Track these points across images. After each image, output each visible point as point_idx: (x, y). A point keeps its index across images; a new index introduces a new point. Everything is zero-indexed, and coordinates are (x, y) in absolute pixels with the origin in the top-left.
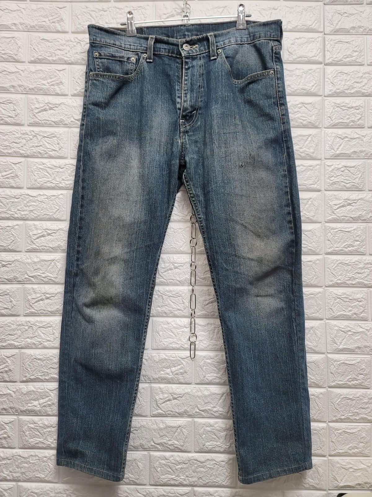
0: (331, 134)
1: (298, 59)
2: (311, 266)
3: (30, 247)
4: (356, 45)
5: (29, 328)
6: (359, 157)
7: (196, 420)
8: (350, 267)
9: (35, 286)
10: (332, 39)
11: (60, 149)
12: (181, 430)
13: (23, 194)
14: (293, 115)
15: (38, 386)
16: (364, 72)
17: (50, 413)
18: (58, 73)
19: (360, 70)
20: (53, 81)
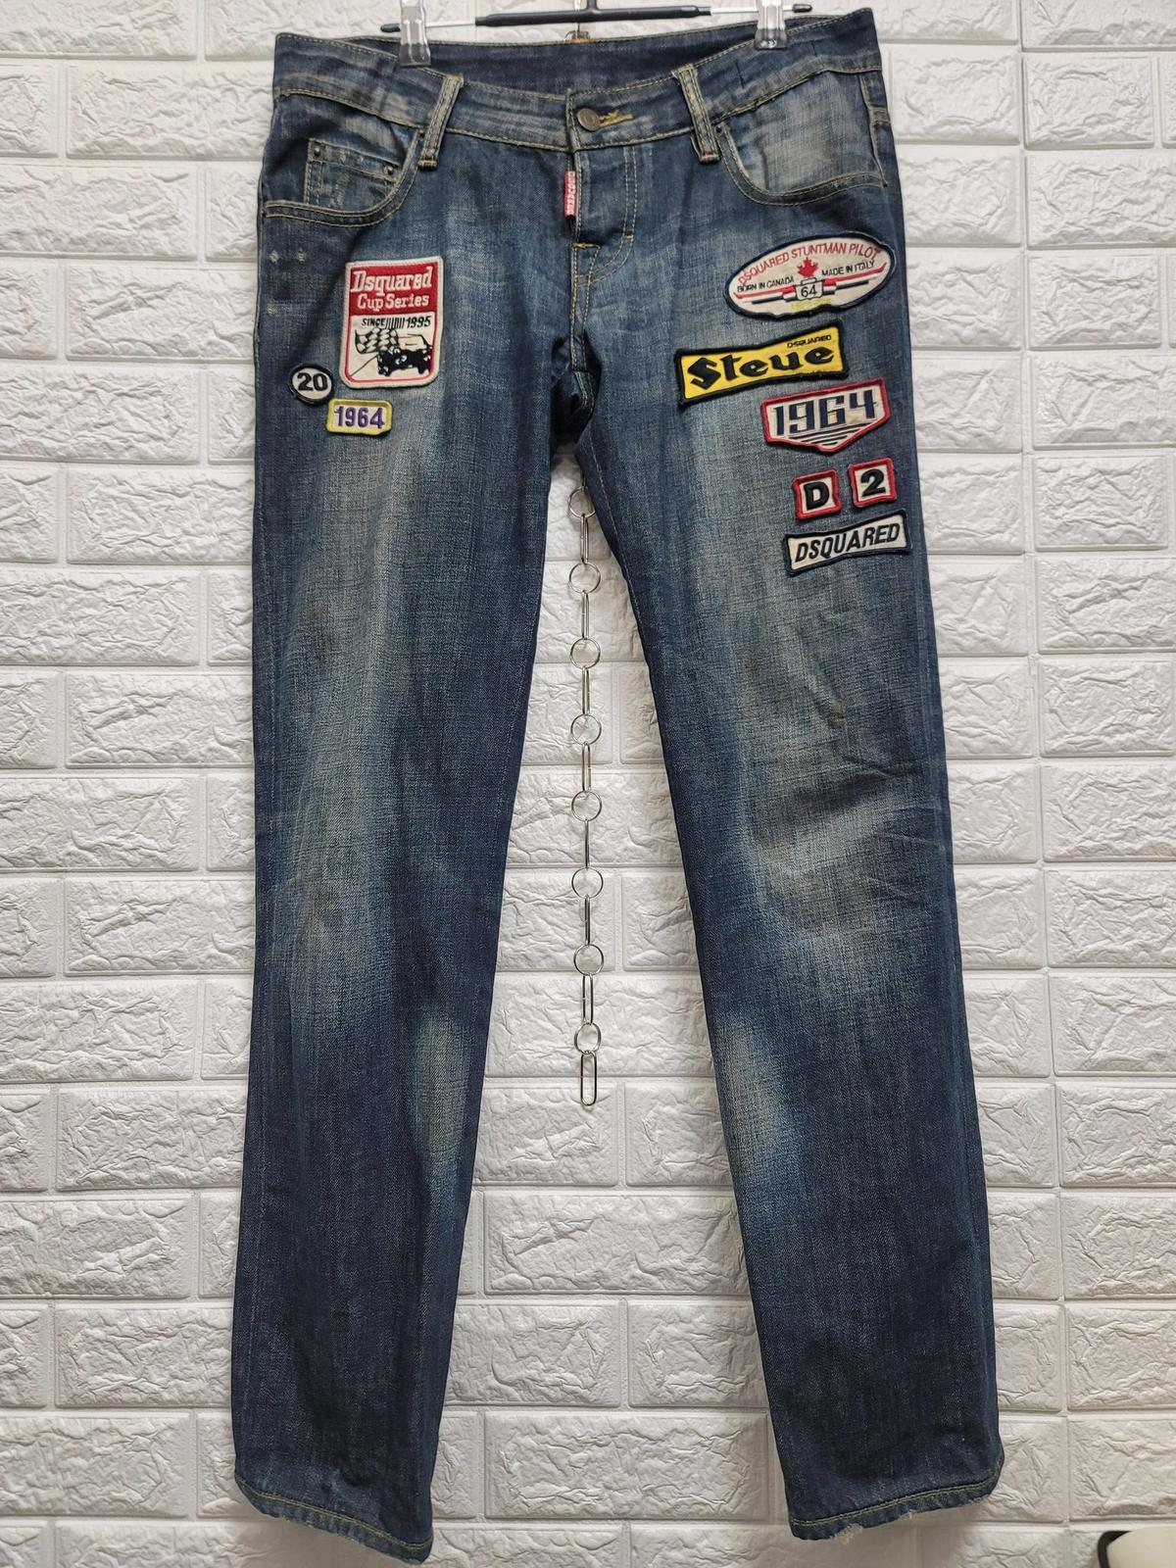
0: (1051, 369)
1: (940, 130)
2: (998, 797)
3: (80, 753)
4: (1126, 84)
5: (83, 1016)
6: (1145, 440)
7: (633, 1302)
8: (1124, 796)
9: (101, 880)
10: (1047, 65)
12: (585, 1336)
13: (56, 580)
14: (929, 308)
15: (115, 1204)
16: (1155, 167)
17: (156, 1290)
18: (164, 189)
19: (1140, 161)
20: (146, 215)
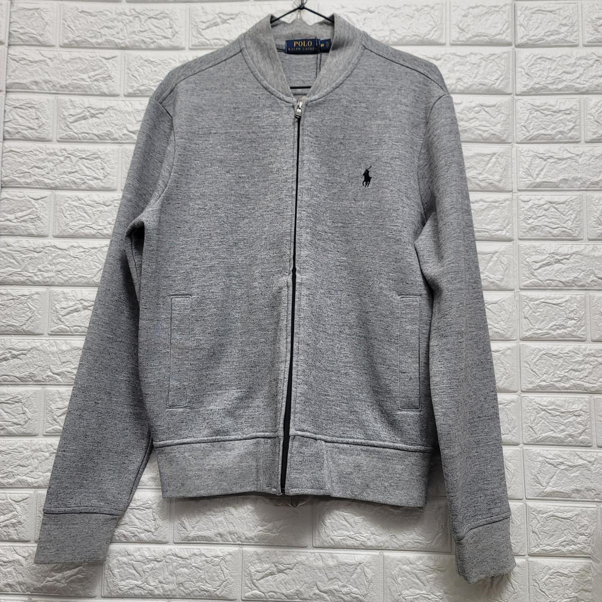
0: (526, 152)
1: (474, 39)
2: (499, 359)
3: (55, 328)
4: (565, 16)
6: (572, 187)
8: (561, 361)
10: (527, 7)
11: (105, 177)
13: (48, 245)
14: (467, 123)
16: (579, 56)
18: (105, 63)
19: (572, 53)
20: (96, 75)
